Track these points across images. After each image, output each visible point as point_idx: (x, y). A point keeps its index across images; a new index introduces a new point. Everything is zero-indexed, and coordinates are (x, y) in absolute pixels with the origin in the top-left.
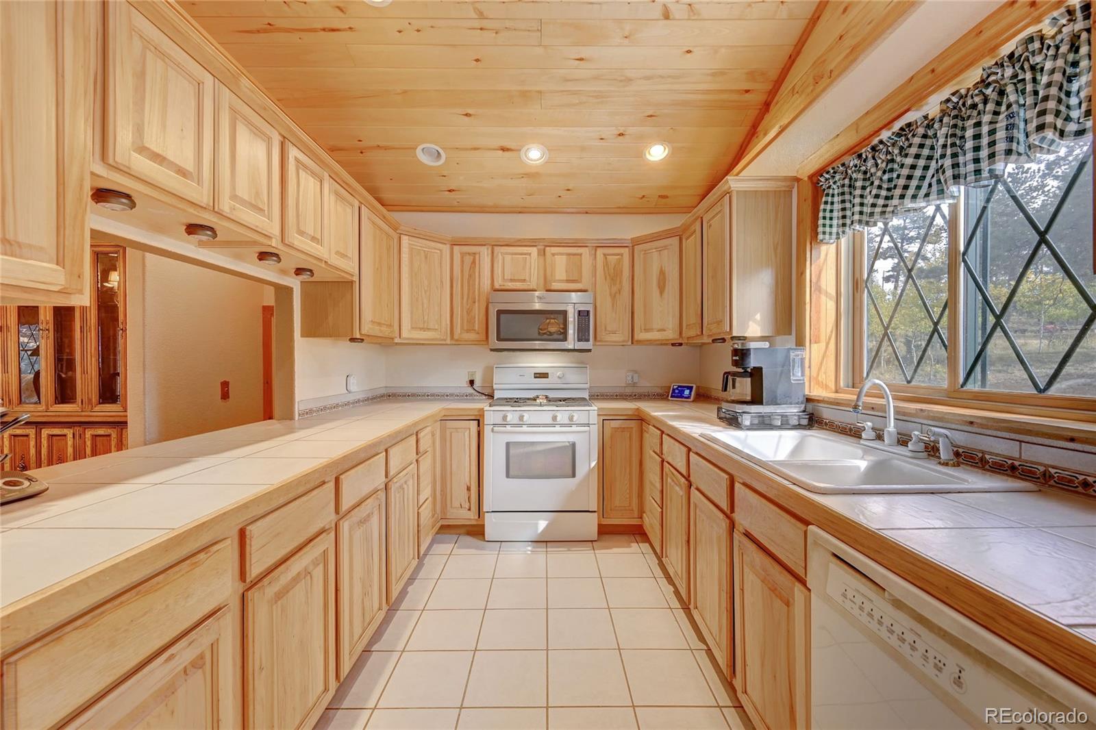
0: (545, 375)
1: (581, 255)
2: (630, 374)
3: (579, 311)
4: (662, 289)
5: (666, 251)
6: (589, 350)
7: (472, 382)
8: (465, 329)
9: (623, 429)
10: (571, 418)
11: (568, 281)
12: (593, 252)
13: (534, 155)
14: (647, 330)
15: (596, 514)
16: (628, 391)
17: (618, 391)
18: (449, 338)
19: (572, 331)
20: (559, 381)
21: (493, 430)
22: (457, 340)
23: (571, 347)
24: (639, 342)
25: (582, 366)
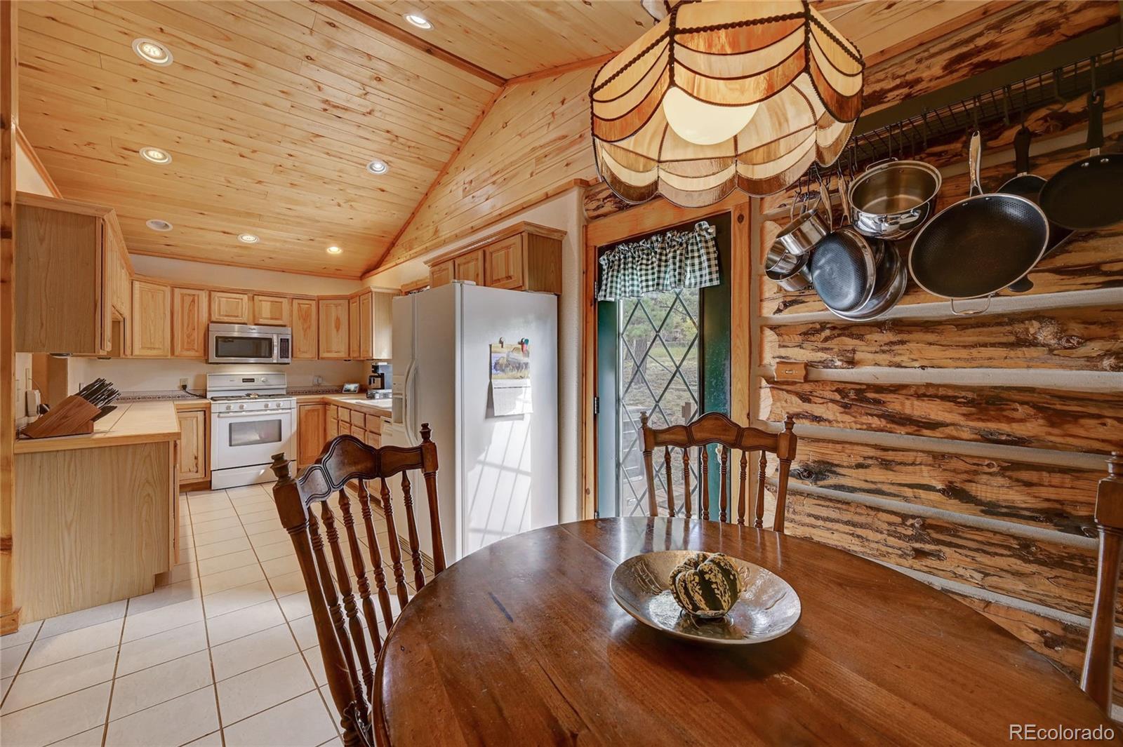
0: (252, 380)
1: (281, 302)
2: (316, 378)
3: (281, 339)
4: (338, 328)
5: (340, 307)
6: (288, 364)
7: (184, 387)
8: (185, 347)
9: (313, 410)
10: (278, 405)
11: (272, 319)
12: (291, 301)
13: (248, 239)
14: (328, 352)
15: (295, 462)
16: (315, 389)
17: (307, 389)
18: (169, 354)
19: (276, 351)
20: (263, 384)
21: (219, 416)
22: (177, 356)
23: (275, 361)
24: (323, 358)
25: (280, 373)
